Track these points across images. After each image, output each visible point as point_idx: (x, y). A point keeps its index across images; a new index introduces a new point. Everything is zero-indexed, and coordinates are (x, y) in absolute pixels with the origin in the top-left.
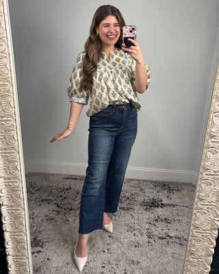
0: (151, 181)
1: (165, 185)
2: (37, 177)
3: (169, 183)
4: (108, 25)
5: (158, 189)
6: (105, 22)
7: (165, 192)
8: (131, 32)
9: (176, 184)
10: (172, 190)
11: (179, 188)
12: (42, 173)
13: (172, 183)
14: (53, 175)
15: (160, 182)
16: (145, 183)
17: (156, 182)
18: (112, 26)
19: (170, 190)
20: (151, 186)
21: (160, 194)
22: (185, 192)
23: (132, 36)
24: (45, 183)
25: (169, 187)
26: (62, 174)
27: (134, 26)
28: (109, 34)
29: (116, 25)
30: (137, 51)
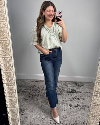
0: (70, 82)
3: (78, 82)
5: (73, 85)
7: (77, 86)
9: (82, 83)
13: (80, 82)
14: (26, 80)
15: (74, 82)
16: (68, 83)
17: (72, 82)
19: (79, 85)
20: (71, 84)
21: (75, 87)
22: (85, 86)
23: (60, 16)
24: (23, 84)
25: (78, 84)
26: (30, 80)
27: (61, 11)
28: (50, 15)
29: (53, 11)
30: (62, 23)
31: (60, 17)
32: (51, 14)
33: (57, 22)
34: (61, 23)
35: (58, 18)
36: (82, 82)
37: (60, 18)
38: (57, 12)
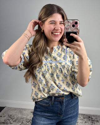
0: (82, 115)
1: (90, 117)
2: (15, 111)
3: (92, 116)
5: (85, 120)
6: (50, 19)
7: (90, 122)
8: (73, 26)
10: (94, 121)
11: (98, 119)
12: (19, 109)
13: (94, 116)
14: (25, 110)
15: (87, 115)
17: (84, 115)
19: (93, 121)
20: (82, 118)
21: (87, 124)
23: (75, 31)
24: (20, 116)
25: (92, 119)
27: (77, 20)
28: (55, 31)
29: (61, 23)
30: (80, 46)
31: (75, 33)
32: (57, 30)
33: (68, 45)
38: (69, 22)
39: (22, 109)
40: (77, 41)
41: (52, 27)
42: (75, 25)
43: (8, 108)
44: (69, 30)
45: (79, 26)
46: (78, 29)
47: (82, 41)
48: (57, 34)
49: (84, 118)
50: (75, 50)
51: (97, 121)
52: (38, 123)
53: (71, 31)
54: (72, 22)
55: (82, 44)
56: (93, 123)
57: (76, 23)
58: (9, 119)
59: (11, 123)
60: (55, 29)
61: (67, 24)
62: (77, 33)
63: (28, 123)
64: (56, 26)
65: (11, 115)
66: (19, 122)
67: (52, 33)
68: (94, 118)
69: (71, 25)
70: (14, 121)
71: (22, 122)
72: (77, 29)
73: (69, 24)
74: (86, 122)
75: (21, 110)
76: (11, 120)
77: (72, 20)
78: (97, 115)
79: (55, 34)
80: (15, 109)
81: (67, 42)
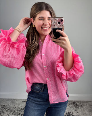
1: (74, 103)
2: (8, 102)
3: (76, 101)
4: (43, 19)
5: (71, 105)
7: (75, 107)
8: (59, 23)
11: (82, 104)
12: (12, 99)
13: (78, 101)
14: (17, 100)
15: (72, 102)
17: (70, 101)
18: (47, 19)
19: (77, 106)
21: (72, 109)
22: (84, 107)
23: (61, 27)
24: (12, 105)
25: (77, 104)
26: (21, 99)
27: (63, 18)
31: (61, 29)
32: (46, 25)
33: (55, 40)
34: (64, 42)
35: (57, 30)
36: (80, 101)
37: (60, 31)
38: (55, 19)
39: (14, 99)
40: (62, 36)
41: (41, 22)
42: (61, 22)
43: (2, 99)
44: (56, 27)
45: (64, 23)
46: (64, 25)
47: (67, 36)
48: (45, 28)
49: (70, 104)
50: (61, 44)
51: (81, 106)
52: (29, 107)
53: (57, 28)
54: (58, 20)
55: (67, 38)
56: (77, 108)
57: (62, 20)
58: (2, 109)
59: (4, 113)
60: (43, 24)
61: (54, 21)
62: (63, 30)
63: (19, 112)
64: (44, 22)
65: (4, 106)
66: (11, 111)
67: (42, 28)
68: (78, 103)
69: (57, 22)
70: (7, 111)
71: (14, 111)
72: (62, 25)
73: (56, 21)
74: (71, 108)
75: (13, 101)
76: (4, 110)
77: (58, 18)
78: (81, 101)
79: (44, 28)
80: (8, 100)
81: (54, 38)
